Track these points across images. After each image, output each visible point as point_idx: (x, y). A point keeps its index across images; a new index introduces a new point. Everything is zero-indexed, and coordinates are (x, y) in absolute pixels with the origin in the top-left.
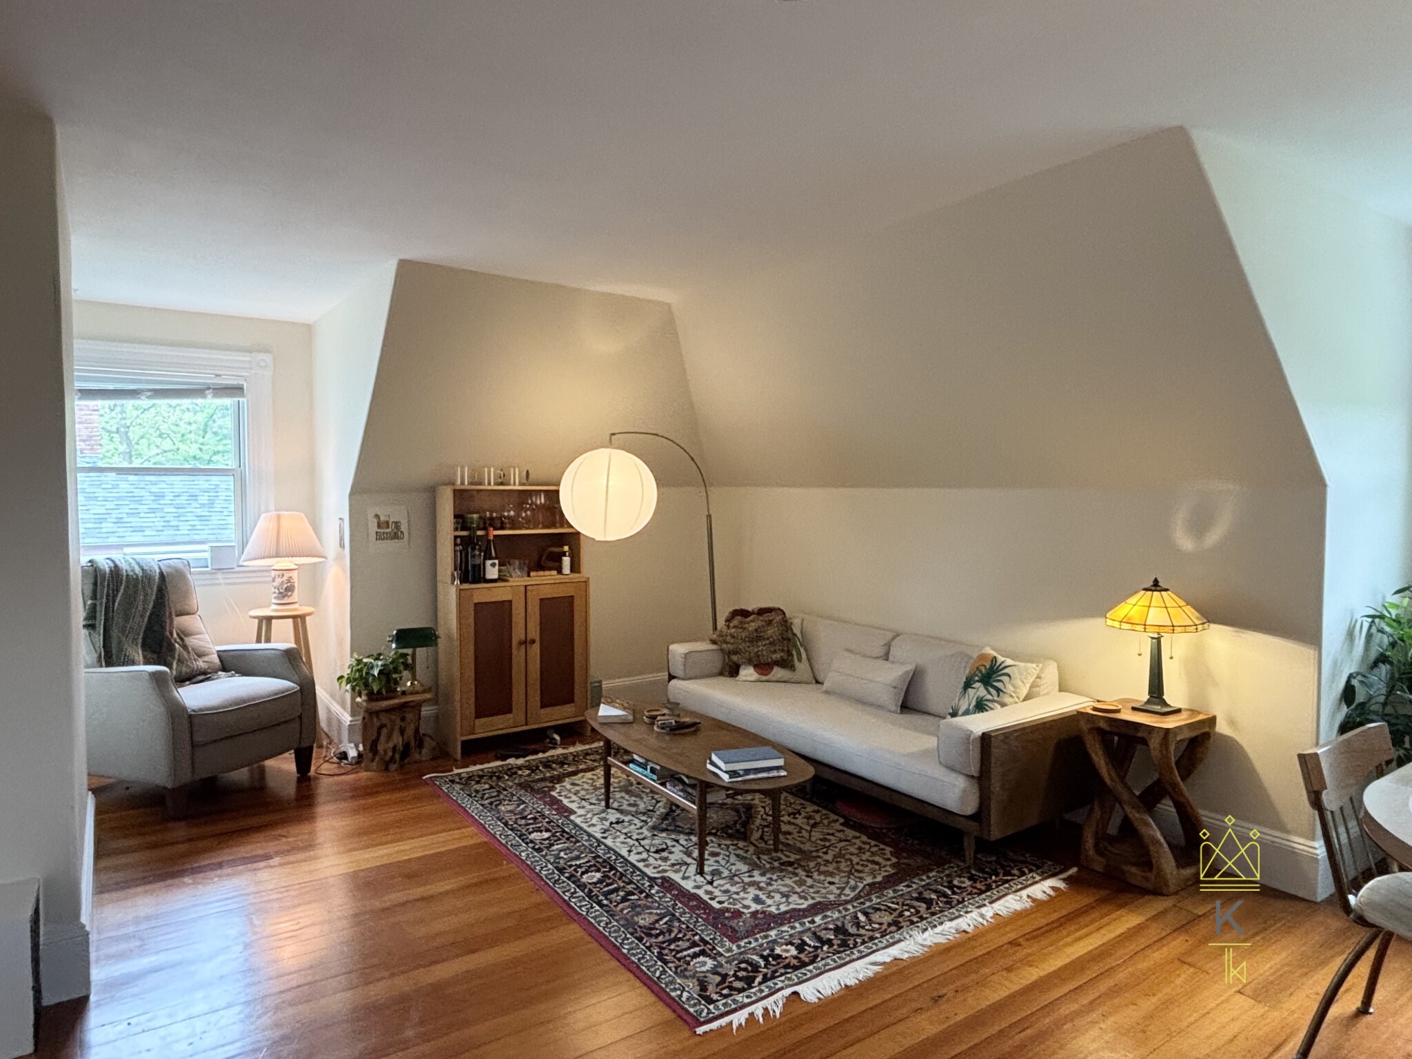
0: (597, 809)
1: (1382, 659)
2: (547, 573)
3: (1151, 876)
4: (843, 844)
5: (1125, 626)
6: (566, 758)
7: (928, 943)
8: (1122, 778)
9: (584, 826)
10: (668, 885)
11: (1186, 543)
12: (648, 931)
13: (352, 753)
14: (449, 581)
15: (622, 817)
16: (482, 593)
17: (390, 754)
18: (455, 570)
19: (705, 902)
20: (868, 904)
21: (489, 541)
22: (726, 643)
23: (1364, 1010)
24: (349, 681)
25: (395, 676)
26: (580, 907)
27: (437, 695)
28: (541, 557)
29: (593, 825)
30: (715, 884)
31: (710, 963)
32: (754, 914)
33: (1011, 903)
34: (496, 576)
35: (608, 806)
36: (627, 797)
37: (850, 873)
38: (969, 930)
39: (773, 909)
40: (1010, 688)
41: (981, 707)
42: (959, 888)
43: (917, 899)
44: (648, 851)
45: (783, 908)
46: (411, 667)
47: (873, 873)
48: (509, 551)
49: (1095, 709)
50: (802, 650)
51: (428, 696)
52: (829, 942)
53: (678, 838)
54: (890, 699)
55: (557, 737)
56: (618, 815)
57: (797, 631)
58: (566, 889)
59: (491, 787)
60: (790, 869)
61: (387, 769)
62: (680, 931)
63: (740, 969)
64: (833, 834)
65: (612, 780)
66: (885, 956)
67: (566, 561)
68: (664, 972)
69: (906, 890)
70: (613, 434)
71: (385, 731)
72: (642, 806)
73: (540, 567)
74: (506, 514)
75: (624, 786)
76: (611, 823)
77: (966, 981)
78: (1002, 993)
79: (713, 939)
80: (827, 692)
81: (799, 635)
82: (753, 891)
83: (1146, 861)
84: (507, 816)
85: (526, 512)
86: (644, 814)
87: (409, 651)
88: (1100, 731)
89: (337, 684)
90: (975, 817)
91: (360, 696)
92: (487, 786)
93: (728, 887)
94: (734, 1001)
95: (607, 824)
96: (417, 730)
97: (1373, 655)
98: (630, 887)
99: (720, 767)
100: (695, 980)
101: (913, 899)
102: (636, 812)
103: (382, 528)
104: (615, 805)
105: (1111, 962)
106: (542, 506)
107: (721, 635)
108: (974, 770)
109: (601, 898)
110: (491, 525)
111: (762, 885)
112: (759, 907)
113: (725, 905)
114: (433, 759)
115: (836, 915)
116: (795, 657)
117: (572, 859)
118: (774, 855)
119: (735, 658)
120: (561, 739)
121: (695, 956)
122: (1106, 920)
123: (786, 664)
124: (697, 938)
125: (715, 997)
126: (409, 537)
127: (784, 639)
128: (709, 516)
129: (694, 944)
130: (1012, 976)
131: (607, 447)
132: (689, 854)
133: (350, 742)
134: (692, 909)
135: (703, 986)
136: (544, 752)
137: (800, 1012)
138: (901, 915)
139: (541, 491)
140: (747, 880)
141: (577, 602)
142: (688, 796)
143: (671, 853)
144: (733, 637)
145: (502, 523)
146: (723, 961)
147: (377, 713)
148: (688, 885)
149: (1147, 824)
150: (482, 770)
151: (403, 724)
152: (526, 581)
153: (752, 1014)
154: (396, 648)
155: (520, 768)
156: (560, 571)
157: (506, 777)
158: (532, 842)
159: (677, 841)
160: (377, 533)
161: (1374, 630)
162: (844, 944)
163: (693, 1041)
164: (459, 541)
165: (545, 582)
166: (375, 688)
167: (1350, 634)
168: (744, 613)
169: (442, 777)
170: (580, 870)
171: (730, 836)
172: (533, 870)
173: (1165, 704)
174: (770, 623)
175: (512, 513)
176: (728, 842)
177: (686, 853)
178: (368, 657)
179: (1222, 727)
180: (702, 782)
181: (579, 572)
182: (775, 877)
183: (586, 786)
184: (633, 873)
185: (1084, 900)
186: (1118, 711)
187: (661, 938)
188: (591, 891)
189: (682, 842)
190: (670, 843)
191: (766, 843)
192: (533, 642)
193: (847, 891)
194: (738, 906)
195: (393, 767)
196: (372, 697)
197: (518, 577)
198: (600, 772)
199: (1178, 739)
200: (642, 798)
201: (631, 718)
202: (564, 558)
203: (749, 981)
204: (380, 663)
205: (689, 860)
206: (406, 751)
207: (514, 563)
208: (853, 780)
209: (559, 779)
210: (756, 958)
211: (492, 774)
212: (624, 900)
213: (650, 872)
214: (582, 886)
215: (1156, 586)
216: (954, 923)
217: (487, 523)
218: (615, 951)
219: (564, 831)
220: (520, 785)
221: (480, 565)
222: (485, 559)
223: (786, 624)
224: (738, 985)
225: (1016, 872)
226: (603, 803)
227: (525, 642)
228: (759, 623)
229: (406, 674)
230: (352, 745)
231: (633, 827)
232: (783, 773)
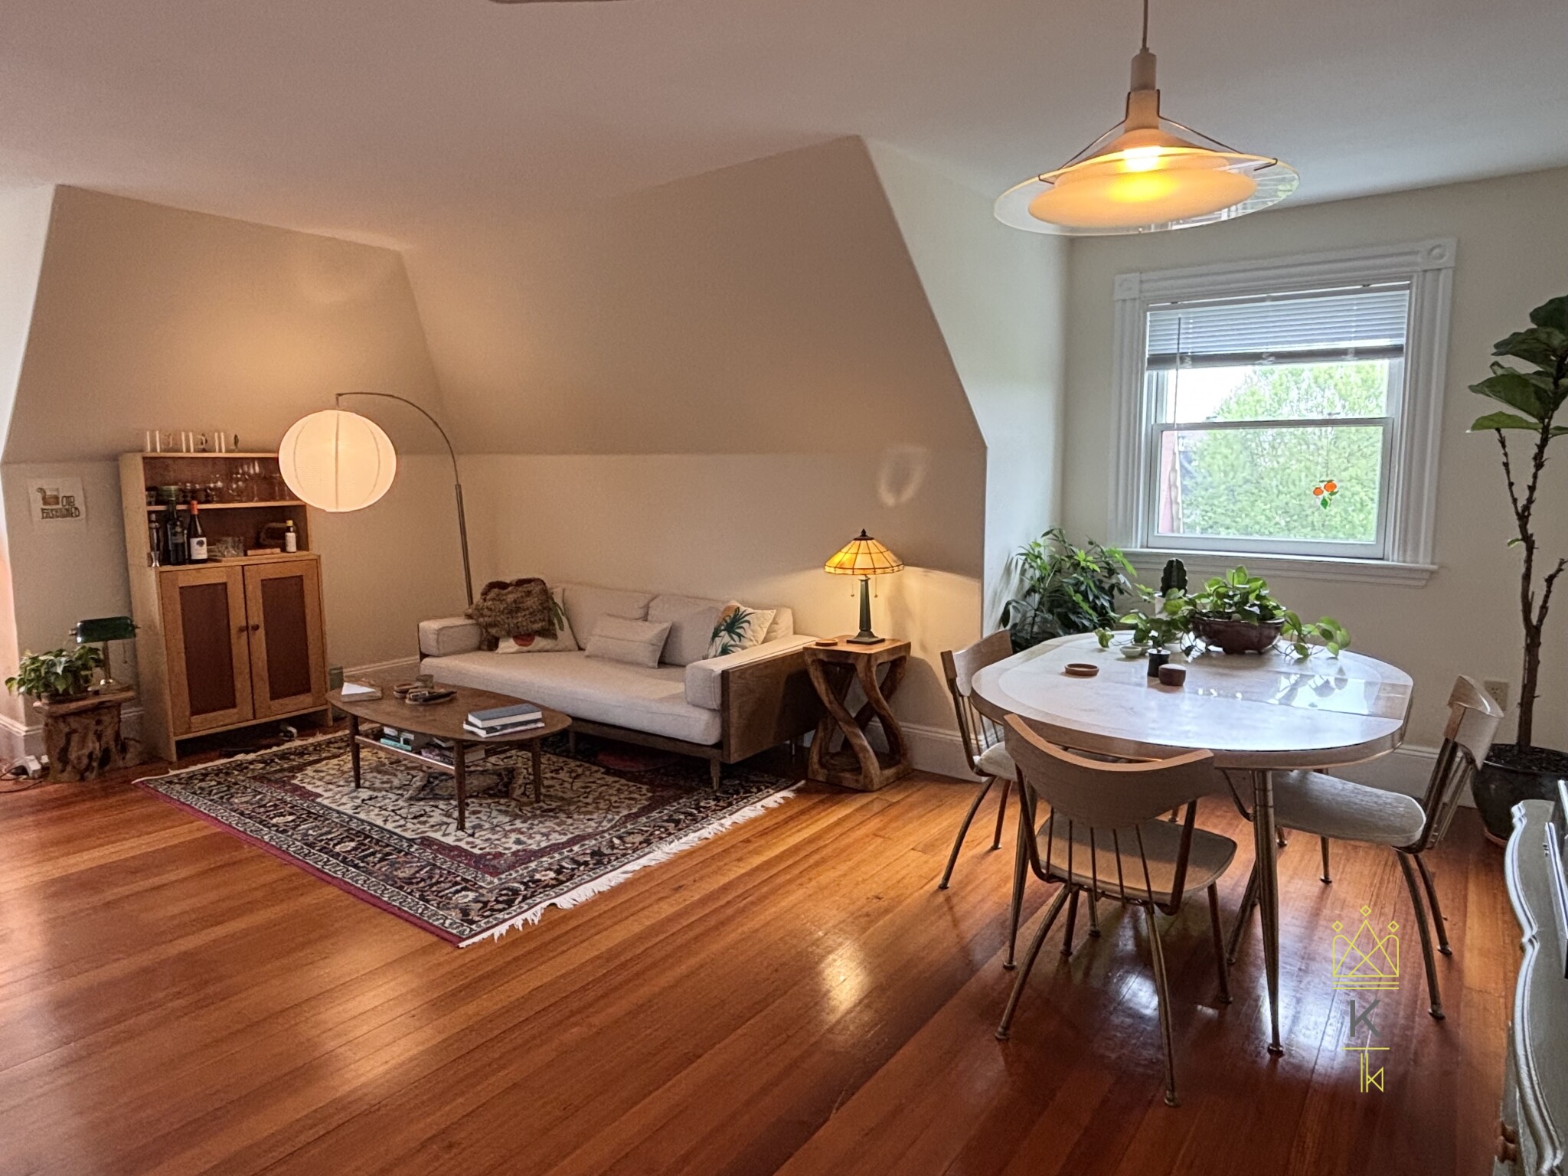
0: (346, 790)
1: (1032, 590)
2: (268, 551)
3: (861, 778)
4: (603, 788)
5: (839, 571)
6: (306, 749)
7: (674, 851)
8: (841, 705)
9: (333, 806)
10: (427, 842)
11: (889, 499)
12: (409, 881)
13: (34, 766)
14: (145, 562)
15: (375, 794)
16: (188, 576)
17: (85, 761)
18: (152, 549)
19: (466, 851)
20: (623, 830)
21: (193, 517)
22: (482, 615)
23: (995, 847)
24: (22, 683)
25: (83, 673)
26: (335, 872)
27: (139, 693)
28: (258, 533)
29: (344, 804)
30: (476, 835)
31: (471, 895)
32: (514, 854)
33: (748, 812)
34: (205, 556)
35: (358, 786)
36: (379, 776)
37: (608, 810)
38: (709, 836)
39: (534, 847)
40: (749, 634)
41: (725, 651)
42: (704, 807)
43: (667, 821)
44: (406, 818)
45: (543, 844)
46: (103, 663)
47: (629, 807)
48: (219, 527)
49: (818, 644)
50: (564, 619)
51: (130, 694)
52: (586, 863)
53: (436, 804)
54: (650, 657)
55: (294, 731)
56: (370, 793)
57: (558, 600)
58: (318, 860)
59: (219, 783)
60: (551, 814)
61: (82, 779)
62: (441, 876)
63: (501, 895)
64: (594, 782)
65: (361, 763)
66: (635, 866)
67: (291, 537)
68: (426, 908)
69: (658, 815)
70: (340, 395)
71: (75, 738)
72: (396, 782)
73: (258, 545)
74: (212, 485)
75: (377, 767)
76: (363, 800)
77: (703, 872)
78: (732, 876)
79: (475, 878)
80: (588, 657)
81: (561, 606)
82: (514, 836)
83: (857, 768)
84: (242, 807)
85: (237, 483)
86: (399, 788)
87: (99, 645)
88: (821, 662)
89: (5, 688)
90: (718, 745)
91: (39, 698)
92: (213, 783)
93: (490, 836)
94: (496, 919)
95: (359, 801)
96: (117, 734)
97: (1027, 585)
98: (388, 850)
99: (477, 726)
100: (458, 911)
101: (664, 821)
102: (391, 788)
103: (49, 504)
104: (367, 784)
105: (821, 843)
106: (253, 478)
107: (477, 609)
108: (715, 703)
109: (357, 861)
110: (193, 498)
111: (524, 830)
112: (520, 847)
113: (487, 850)
114: (143, 763)
115: (594, 842)
116: (557, 626)
117: (322, 835)
118: (535, 805)
119: (493, 631)
120: (298, 732)
121: (457, 892)
122: (823, 814)
123: (548, 633)
124: (459, 879)
125: (477, 919)
126: (87, 515)
127: (544, 608)
128: (458, 487)
129: (456, 883)
130: (741, 864)
131: (334, 409)
132: (449, 816)
133: (28, 753)
134: (453, 858)
135: (465, 912)
136: (278, 745)
137: (556, 917)
138: (652, 834)
139: (253, 459)
140: (508, 828)
141: (307, 583)
142: (445, 759)
143: (430, 817)
144: (490, 609)
145: (207, 495)
146: (484, 892)
147: (64, 717)
148: (450, 840)
149: (859, 737)
150: (206, 769)
151: (99, 728)
152: (242, 560)
153: (512, 926)
154: (82, 642)
155: (251, 762)
156: (284, 549)
157: (236, 773)
158: (274, 825)
159: (437, 807)
160: (43, 510)
161: (1027, 566)
162: (599, 863)
163: (457, 953)
164: (153, 517)
165: (267, 561)
166: (61, 688)
167: (1008, 570)
168: (502, 586)
169: (156, 780)
170: (332, 843)
171: (491, 796)
172: (280, 849)
173: (872, 636)
174: (529, 593)
175: (219, 484)
176: (490, 801)
177: (446, 816)
178: (46, 654)
179: (916, 652)
180: (459, 742)
181: (307, 549)
182: (536, 822)
183: (332, 772)
184: (389, 838)
185: (806, 804)
186: (835, 644)
187: (422, 884)
188: (345, 858)
189: (441, 806)
190: (428, 809)
191: (528, 797)
192: (256, 628)
193: (605, 823)
194: (500, 849)
195: (91, 776)
196: (56, 698)
197: (233, 556)
198: (348, 757)
199: (879, 661)
200: (396, 776)
201: (379, 694)
202: (288, 534)
203: (510, 903)
204: (63, 659)
205: (449, 820)
206: (105, 758)
207: (226, 542)
208: (613, 731)
209: (301, 768)
210: (516, 885)
211: (218, 772)
212: (381, 860)
213: (408, 835)
214: (336, 855)
215: (864, 536)
216: (697, 834)
217: (189, 496)
218: (375, 902)
219: (310, 813)
220: (254, 778)
221: (183, 544)
222: (189, 537)
223: (546, 594)
224: (500, 906)
225: (755, 790)
226: (353, 785)
227: (247, 627)
228: (519, 595)
229: (98, 671)
230: (32, 757)
231: (387, 801)
232: (541, 725)
